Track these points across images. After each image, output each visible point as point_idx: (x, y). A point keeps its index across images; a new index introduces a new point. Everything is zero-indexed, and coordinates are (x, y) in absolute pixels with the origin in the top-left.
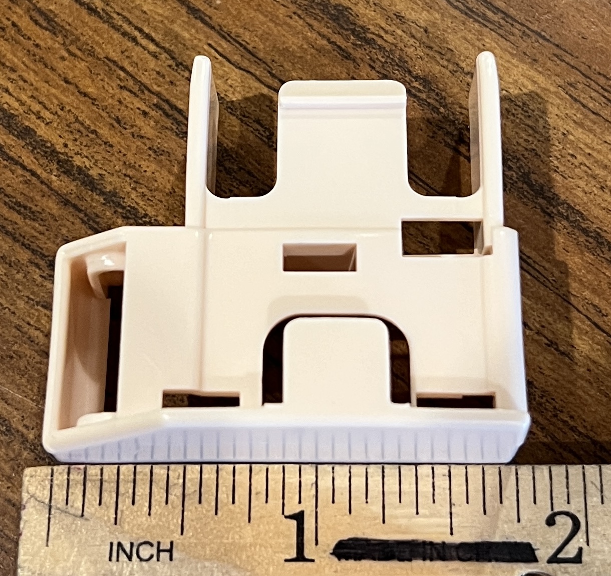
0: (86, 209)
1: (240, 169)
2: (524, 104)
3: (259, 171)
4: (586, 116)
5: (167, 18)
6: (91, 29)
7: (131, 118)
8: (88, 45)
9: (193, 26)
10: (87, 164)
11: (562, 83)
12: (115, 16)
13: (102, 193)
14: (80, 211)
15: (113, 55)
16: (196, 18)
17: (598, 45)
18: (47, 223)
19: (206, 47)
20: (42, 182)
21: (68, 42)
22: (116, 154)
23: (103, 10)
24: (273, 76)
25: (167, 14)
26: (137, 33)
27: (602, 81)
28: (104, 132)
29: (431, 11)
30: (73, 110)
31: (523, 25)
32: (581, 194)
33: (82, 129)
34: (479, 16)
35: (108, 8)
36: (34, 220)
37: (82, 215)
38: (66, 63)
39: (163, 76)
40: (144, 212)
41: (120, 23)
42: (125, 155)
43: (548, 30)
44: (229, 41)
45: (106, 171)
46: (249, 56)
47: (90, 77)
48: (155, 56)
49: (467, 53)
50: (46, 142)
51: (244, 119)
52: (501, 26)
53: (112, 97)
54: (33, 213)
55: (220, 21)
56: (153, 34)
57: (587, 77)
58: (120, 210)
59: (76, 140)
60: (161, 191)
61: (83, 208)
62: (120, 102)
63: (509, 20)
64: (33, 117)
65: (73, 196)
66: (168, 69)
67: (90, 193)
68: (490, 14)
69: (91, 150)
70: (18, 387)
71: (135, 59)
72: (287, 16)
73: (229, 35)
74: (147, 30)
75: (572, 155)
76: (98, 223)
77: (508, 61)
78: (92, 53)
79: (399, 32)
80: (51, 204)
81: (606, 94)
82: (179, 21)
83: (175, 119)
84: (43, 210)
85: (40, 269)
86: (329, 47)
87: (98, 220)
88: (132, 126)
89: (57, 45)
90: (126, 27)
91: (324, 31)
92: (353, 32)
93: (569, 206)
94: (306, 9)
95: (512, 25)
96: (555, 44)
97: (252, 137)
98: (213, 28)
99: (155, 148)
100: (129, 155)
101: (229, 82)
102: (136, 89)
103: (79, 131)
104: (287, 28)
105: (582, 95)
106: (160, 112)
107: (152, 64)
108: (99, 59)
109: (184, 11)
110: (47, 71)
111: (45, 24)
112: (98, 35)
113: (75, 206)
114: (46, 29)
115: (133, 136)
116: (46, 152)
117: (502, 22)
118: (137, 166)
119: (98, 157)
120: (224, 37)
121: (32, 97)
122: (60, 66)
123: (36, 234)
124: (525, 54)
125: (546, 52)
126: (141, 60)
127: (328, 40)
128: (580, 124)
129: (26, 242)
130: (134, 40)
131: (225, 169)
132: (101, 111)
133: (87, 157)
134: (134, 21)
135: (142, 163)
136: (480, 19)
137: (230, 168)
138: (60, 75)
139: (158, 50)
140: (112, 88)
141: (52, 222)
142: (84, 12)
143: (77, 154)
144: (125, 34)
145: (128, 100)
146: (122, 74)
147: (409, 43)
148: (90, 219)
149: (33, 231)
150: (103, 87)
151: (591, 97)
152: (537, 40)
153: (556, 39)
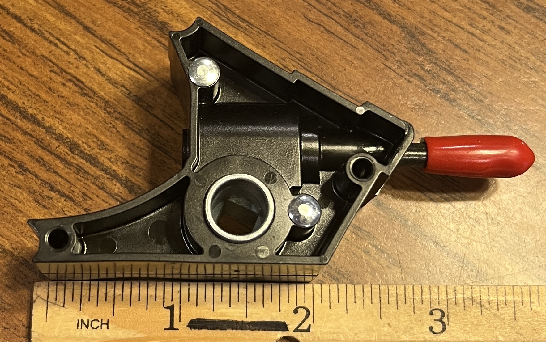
0: (37, 136)
1: (115, 111)
3: (125, 112)
5: (72, 32)
6: (33, 40)
7: (57, 87)
8: (32, 49)
9: (87, 36)
10: (36, 113)
11: (278, 58)
12: (45, 32)
13: (44, 127)
14: (33, 137)
15: (45, 54)
16: (88, 32)
17: (296, 37)
18: (16, 145)
19: (94, 47)
20: (13, 123)
21: (21, 48)
22: (50, 107)
23: (38, 29)
24: (130, 61)
25: (72, 30)
26: (57, 41)
27: (298, 56)
28: (43, 95)
30: (26, 84)
31: (258, 28)
33: (31, 94)
34: (235, 24)
35: (41, 29)
36: (10, 143)
37: (34, 140)
38: (21, 59)
39: (72, 64)
40: (66, 136)
41: (48, 36)
42: (55, 107)
43: (270, 30)
44: (106, 44)
45: (45, 116)
46: (117, 51)
47: (34, 66)
48: (68, 53)
50: (13, 102)
51: (116, 85)
52: (246, 29)
53: (47, 76)
54: (9, 139)
55: (101, 33)
56: (66, 42)
57: (291, 54)
58: (54, 136)
59: (28, 100)
60: (75, 125)
61: (35, 136)
62: (50, 78)
63: (251, 26)
64: (5, 89)
65: (29, 130)
66: (75, 60)
67: (38, 128)
68: (241, 23)
69: (37, 105)
70: (8, 229)
71: (57, 55)
72: (136, 29)
73: (106, 40)
74: (62, 39)
76: (42, 143)
78: (34, 53)
80: (18, 135)
81: (301, 63)
82: (79, 34)
83: (80, 87)
84: (14, 138)
85: (14, 168)
86: (158, 45)
87: (43, 142)
88: (58, 91)
89: (15, 50)
90: (51, 38)
91: (155, 36)
94: (146, 25)
95: (252, 29)
96: (274, 38)
97: (120, 94)
98: (97, 37)
99: (70, 102)
100: (57, 107)
101: (107, 65)
102: (58, 71)
103: (30, 95)
104: (136, 36)
105: (288, 64)
106: (72, 83)
107: (66, 58)
108: (37, 56)
109: (81, 28)
110: (11, 64)
111: (8, 38)
112: (37, 43)
113: (31, 135)
114: (9, 41)
115: (59, 97)
116: (13, 108)
117: (247, 27)
118: (61, 112)
119: (41, 109)
120: (103, 42)
121: (4, 78)
122: (18, 61)
123: (12, 151)
124: (259, 44)
125: (270, 42)
126: (60, 56)
127: (158, 41)
129: (6, 155)
130: (56, 45)
131: (108, 112)
132: (41, 84)
133: (35, 109)
134: (56, 35)
135: (65, 111)
136: (236, 26)
137: (110, 111)
138: (18, 66)
139: (69, 50)
140: (46, 71)
141: (19, 143)
142: (28, 31)
143: (30, 107)
144: (51, 42)
145: (55, 78)
146: (51, 64)
148: (39, 141)
149: (10, 149)
150: (41, 71)
151: (293, 65)
152: (265, 36)
153: (275, 35)
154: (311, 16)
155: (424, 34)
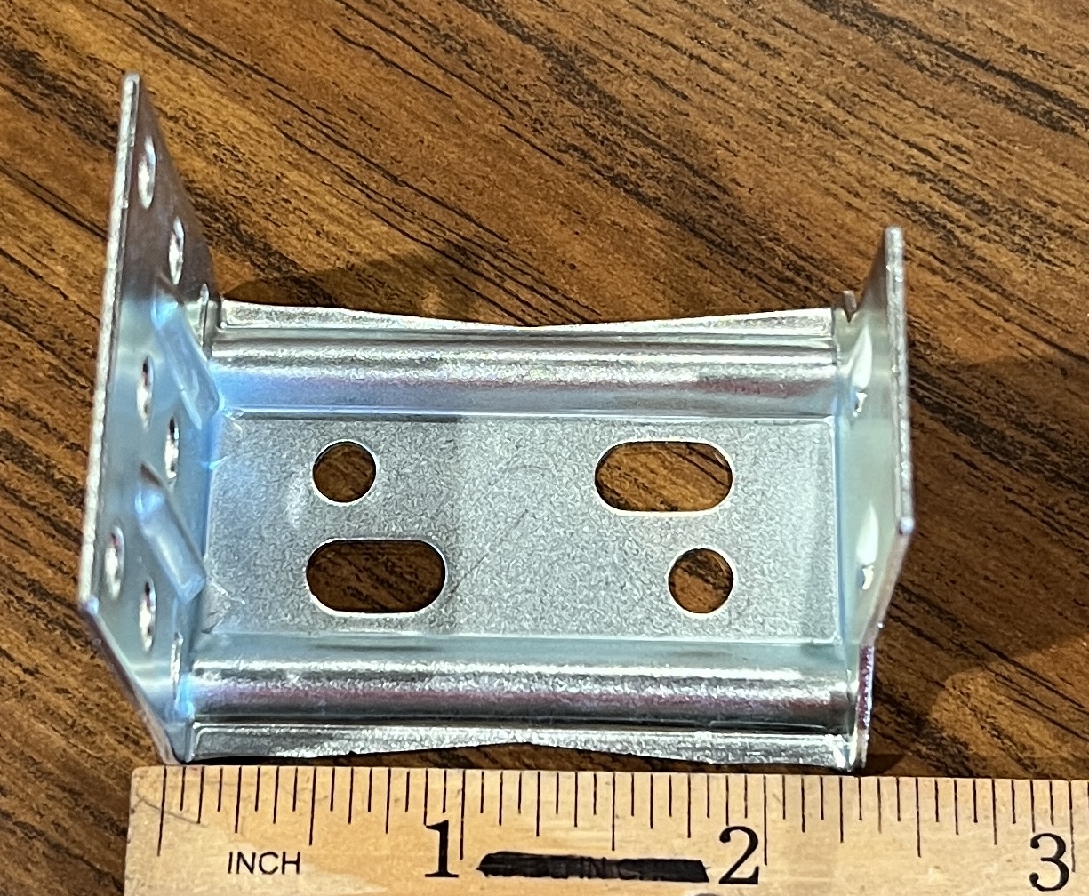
2: (234, 147)
4: (302, 156)
11: (276, 122)
17: (316, 76)
27: (321, 115)
29: (130, 50)
31: (232, 58)
32: (295, 242)
34: (184, 52)
43: (261, 63)
49: (170, 95)
52: (208, 62)
57: (304, 112)
63: (217, 54)
68: (197, 49)
75: (287, 201)
77: (216, 101)
79: (93, 76)
81: (325, 130)
86: (13, 99)
91: (8, 82)
92: (41, 79)
93: (282, 256)
95: (222, 60)
96: (269, 78)
105: (298, 133)
117: (211, 58)
124: (235, 91)
125: (258, 86)
127: (13, 92)
128: (296, 167)
136: (185, 56)
147: (105, 89)
151: (308, 135)
152: (249, 76)
153: (270, 73)
154: (349, 31)
155: (593, 61)
